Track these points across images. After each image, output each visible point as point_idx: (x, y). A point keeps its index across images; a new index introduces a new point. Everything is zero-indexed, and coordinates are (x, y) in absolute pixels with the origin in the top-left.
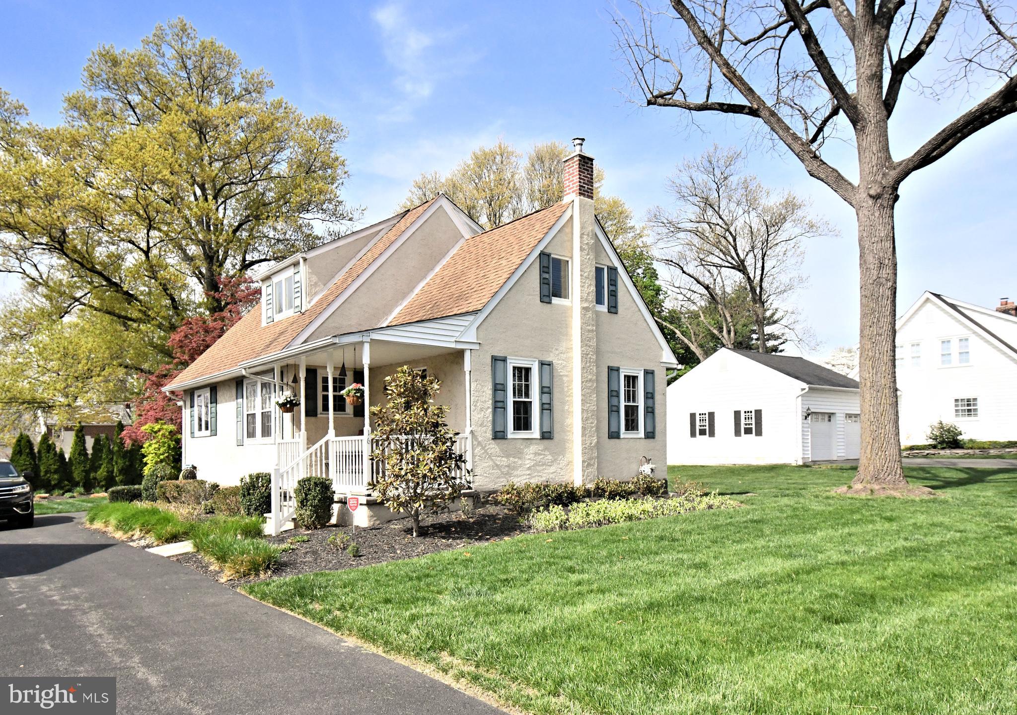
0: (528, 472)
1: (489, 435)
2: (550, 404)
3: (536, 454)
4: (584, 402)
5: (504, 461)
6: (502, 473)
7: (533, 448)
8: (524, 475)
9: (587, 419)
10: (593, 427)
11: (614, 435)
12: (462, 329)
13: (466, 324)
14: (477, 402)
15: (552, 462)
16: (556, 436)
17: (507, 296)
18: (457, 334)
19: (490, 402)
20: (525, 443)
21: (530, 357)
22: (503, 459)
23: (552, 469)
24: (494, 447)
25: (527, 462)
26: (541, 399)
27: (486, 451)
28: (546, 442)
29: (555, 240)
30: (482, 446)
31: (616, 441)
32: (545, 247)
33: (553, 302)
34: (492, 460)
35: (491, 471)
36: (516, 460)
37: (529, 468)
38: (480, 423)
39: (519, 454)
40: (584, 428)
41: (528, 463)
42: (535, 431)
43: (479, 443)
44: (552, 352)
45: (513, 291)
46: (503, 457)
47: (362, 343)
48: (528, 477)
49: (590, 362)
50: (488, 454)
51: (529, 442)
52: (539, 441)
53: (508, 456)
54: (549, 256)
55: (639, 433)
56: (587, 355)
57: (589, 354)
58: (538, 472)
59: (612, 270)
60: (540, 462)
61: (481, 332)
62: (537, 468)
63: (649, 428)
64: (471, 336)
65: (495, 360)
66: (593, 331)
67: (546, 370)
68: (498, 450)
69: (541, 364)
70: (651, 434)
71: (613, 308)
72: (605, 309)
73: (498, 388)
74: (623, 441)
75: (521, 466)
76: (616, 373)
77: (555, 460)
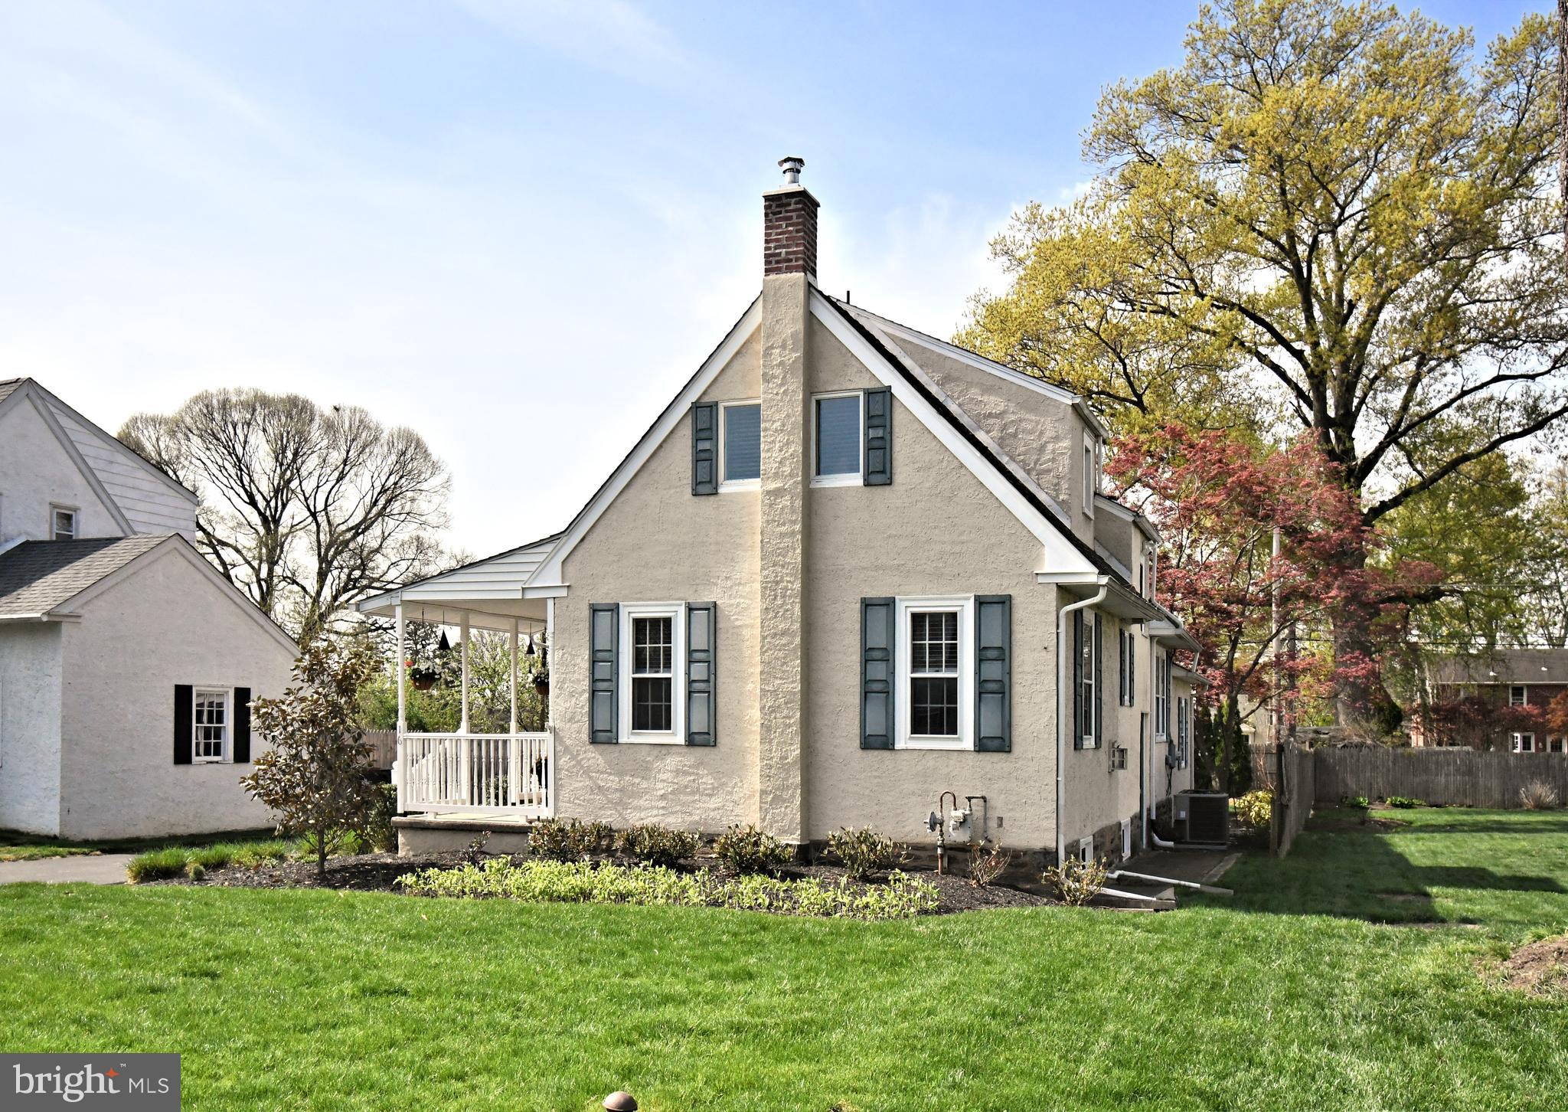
0: (663, 804)
1: (585, 736)
2: (708, 681)
3: (677, 772)
4: (766, 675)
5: (612, 782)
6: (610, 801)
7: (672, 761)
8: (652, 809)
9: (774, 710)
10: (790, 726)
12: (533, 568)
13: (541, 558)
14: (564, 682)
15: (713, 789)
16: (722, 739)
17: (622, 499)
18: (525, 577)
19: (587, 682)
20: (656, 751)
21: (669, 598)
22: (612, 778)
23: (716, 802)
24: (595, 757)
25: (660, 785)
26: (688, 673)
27: (579, 763)
28: (699, 752)
29: (730, 372)
30: (571, 753)
31: (886, 754)
32: (705, 393)
33: (721, 490)
34: (590, 778)
35: (587, 797)
36: (637, 781)
37: (663, 797)
38: (568, 716)
39: (645, 771)
40: (766, 728)
41: (661, 789)
42: (677, 735)
43: (567, 749)
44: (716, 584)
45: (632, 491)
46: (610, 774)
47: (392, 607)
48: (661, 812)
49: (784, 596)
50: (582, 767)
51: (664, 751)
52: (685, 750)
53: (621, 774)
54: (713, 407)
55: (959, 739)
56: (777, 583)
57: (782, 581)
58: (683, 805)
59: (879, 397)
60: (686, 787)
61: (571, 568)
62: (682, 797)
63: (991, 729)
64: (552, 576)
65: (595, 610)
66: (793, 533)
67: (700, 617)
68: (601, 761)
69: (690, 609)
70: (997, 743)
71: (880, 474)
72: (856, 480)
73: (601, 658)
74: (906, 755)
75: (646, 791)
76: (884, 610)
77: (723, 786)
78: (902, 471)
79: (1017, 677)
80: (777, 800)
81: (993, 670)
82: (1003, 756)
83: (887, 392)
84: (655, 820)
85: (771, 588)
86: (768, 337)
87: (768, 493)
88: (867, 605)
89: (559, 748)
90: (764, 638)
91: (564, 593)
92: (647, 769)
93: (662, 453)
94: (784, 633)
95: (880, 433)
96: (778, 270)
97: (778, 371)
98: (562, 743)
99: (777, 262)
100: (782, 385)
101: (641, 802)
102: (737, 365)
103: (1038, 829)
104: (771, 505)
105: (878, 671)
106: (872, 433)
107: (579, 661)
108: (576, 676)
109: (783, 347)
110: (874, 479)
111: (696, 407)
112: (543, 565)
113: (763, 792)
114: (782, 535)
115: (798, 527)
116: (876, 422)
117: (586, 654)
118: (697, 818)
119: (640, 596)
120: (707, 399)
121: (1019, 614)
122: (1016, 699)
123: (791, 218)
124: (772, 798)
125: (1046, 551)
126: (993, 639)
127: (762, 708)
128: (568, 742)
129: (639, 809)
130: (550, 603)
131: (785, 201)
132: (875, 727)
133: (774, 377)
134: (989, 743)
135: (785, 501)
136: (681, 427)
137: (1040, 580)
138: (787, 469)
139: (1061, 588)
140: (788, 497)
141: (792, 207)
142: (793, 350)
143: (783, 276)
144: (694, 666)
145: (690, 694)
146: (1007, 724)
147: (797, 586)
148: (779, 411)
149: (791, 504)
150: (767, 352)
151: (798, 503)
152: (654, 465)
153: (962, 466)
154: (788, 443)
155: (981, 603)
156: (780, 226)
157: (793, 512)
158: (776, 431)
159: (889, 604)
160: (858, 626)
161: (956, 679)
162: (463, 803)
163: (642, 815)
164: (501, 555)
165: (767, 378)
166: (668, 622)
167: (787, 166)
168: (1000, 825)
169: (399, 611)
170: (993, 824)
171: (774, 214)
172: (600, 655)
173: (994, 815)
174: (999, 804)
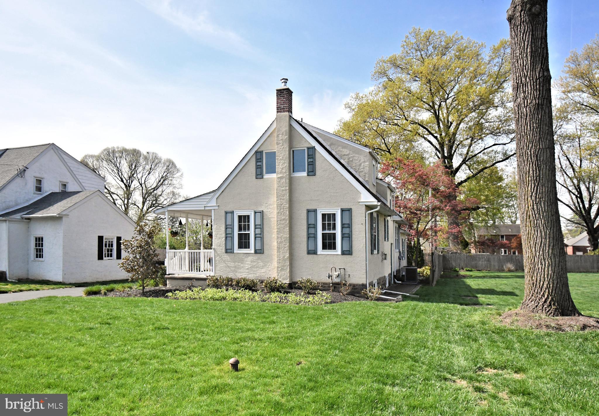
0: (248, 271)
1: (224, 251)
2: (261, 234)
3: (252, 262)
4: (278, 232)
5: (232, 264)
6: (231, 270)
7: (250, 258)
8: (244, 272)
9: (281, 242)
10: (286, 247)
11: (312, 252)
12: (207, 200)
13: (210, 197)
14: (217, 234)
15: (263, 266)
16: (265, 251)
17: (234, 180)
18: (205, 203)
19: (224, 234)
20: (245, 255)
21: (249, 209)
23: (263, 270)
24: (227, 257)
25: (246, 265)
26: (255, 232)
27: (222, 259)
28: (259, 255)
29: (266, 142)
30: (219, 256)
31: (315, 256)
32: (259, 148)
33: (264, 177)
34: (225, 263)
35: (225, 269)
36: (240, 264)
37: (248, 269)
38: (218, 245)
39: (242, 261)
40: (279, 248)
41: (247, 266)
42: (252, 249)
43: (218, 254)
44: (263, 205)
45: (237, 178)
46: (231, 262)
47: (165, 212)
48: (247, 273)
49: (283, 209)
51: (248, 255)
52: (254, 255)
53: (234, 262)
54: (261, 152)
55: (336, 251)
56: (281, 205)
57: (283, 204)
58: (254, 271)
59: (311, 149)
60: (255, 266)
61: (219, 200)
62: (253, 269)
63: (346, 248)
64: (213, 203)
65: (226, 213)
66: (286, 190)
67: (258, 215)
68: (229, 258)
69: (255, 213)
70: (348, 252)
71: (312, 172)
72: (305, 174)
73: (228, 227)
74: (320, 256)
75: (243, 267)
76: (313, 213)
77: (265, 265)
78: (318, 171)
79: (353, 232)
80: (282, 269)
81: (346, 231)
82: (350, 256)
83: (314, 148)
84: (245, 276)
85: (279, 206)
86: (278, 132)
87: (278, 178)
88: (308, 211)
89: (216, 254)
90: (277, 221)
91: (217, 208)
93: (246, 166)
94: (284, 220)
95: (311, 160)
96: (280, 112)
97: (281, 142)
98: (217, 253)
99: (280, 109)
100: (282, 146)
101: (241, 271)
102: (269, 139)
103: (360, 278)
104: (279, 181)
105: (312, 231)
106: (310, 160)
107: (222, 228)
108: (221, 233)
109: (283, 134)
110: (310, 174)
111: (256, 152)
112: (210, 200)
113: (278, 267)
114: (283, 190)
115: (287, 188)
116: (310, 157)
117: (224, 226)
118: (258, 275)
119: (240, 209)
120: (260, 150)
121: (354, 213)
122: (353, 239)
123: (284, 96)
124: (281, 269)
125: (362, 195)
126: (346, 221)
127: (277, 242)
128: (219, 253)
129: (241, 273)
130: (213, 211)
131: (282, 91)
132: (311, 248)
133: (280, 143)
134: (346, 252)
135: (284, 180)
136: (252, 158)
137: (360, 204)
138: (284, 171)
139: (366, 206)
140: (284, 179)
141: (285, 93)
142: (286, 135)
143: (282, 113)
144: (256, 229)
145: (255, 238)
146: (351, 247)
147: (288, 205)
148: (281, 153)
149: (285, 181)
150: (278, 136)
151: (288, 181)
152: (244, 170)
153: (336, 170)
154: (284, 163)
155: (343, 210)
156: (281, 99)
157: (286, 184)
158: (280, 159)
159: (315, 211)
160: (306, 217)
161: (335, 233)
162: (187, 271)
163: (241, 274)
164: (198, 197)
165: (278, 144)
166: (248, 216)
167: (283, 81)
168: (349, 277)
169: (167, 213)
170: (347, 276)
171: (279, 95)
172: (228, 226)
173: (347, 274)
174: (349, 271)
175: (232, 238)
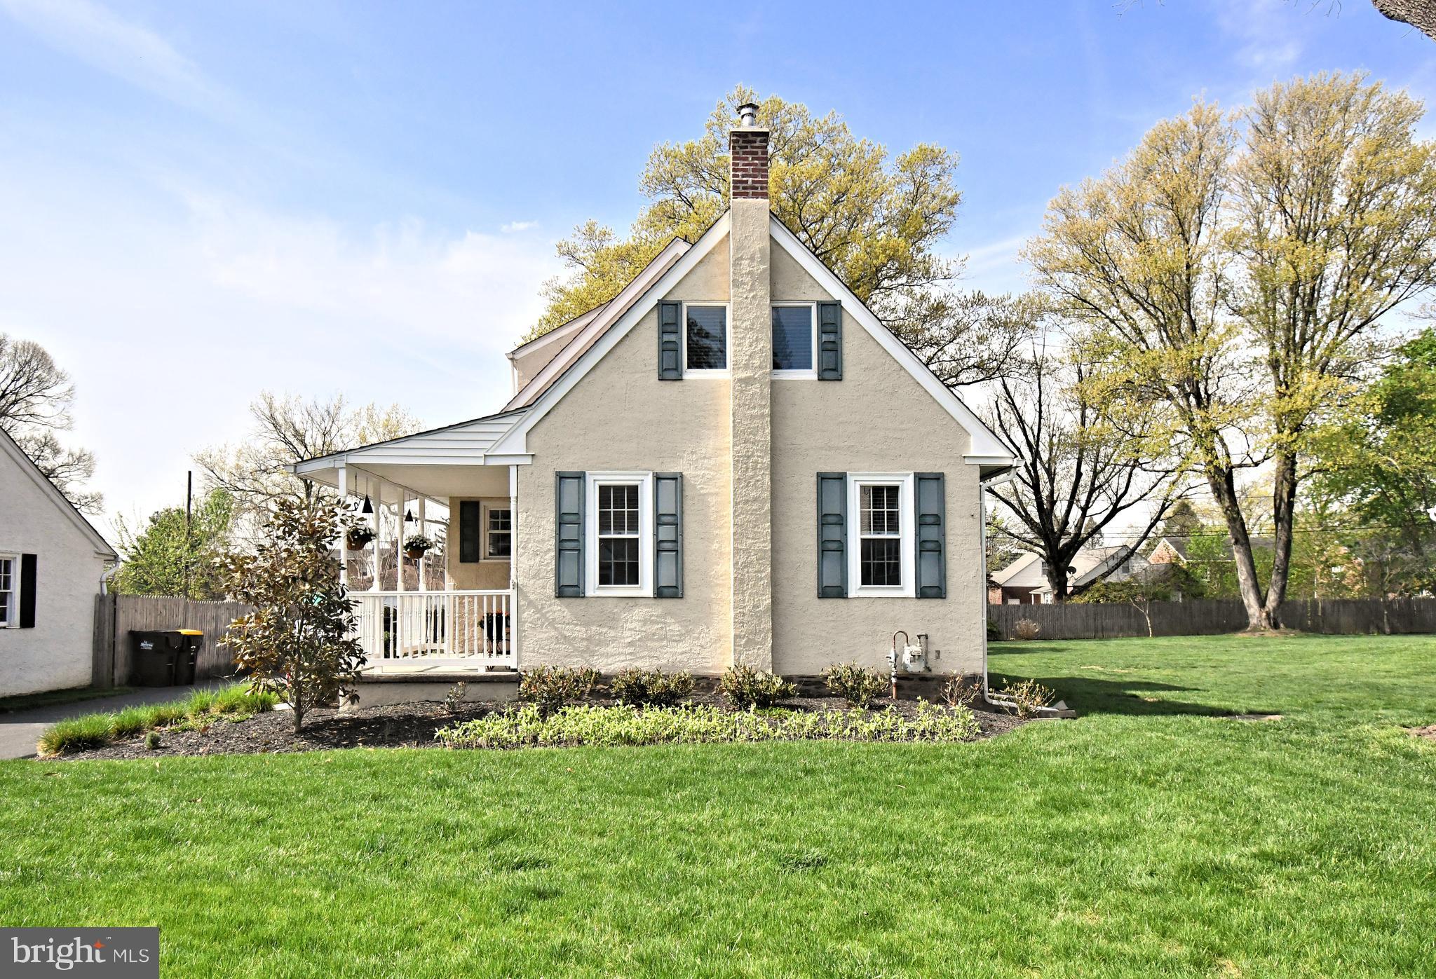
0: (631, 650)
1: (550, 590)
2: (675, 541)
3: (644, 622)
4: (739, 536)
5: (580, 632)
6: (576, 649)
7: (639, 612)
8: (619, 654)
9: (746, 565)
10: (761, 579)
11: (833, 591)
12: (497, 437)
13: (505, 429)
14: (528, 541)
15: (681, 635)
16: (689, 592)
17: (586, 380)
18: (488, 445)
19: (553, 541)
20: (623, 604)
21: (636, 468)
22: (578, 628)
23: (681, 647)
24: (560, 609)
25: (629, 633)
26: (656, 534)
27: (543, 615)
28: (668, 603)
29: (693, 277)
30: (535, 607)
31: (841, 602)
32: (670, 292)
33: (685, 377)
35: (552, 646)
36: (604, 630)
37: (630, 644)
38: (532, 572)
39: (612, 621)
40: (739, 581)
41: (628, 636)
42: (646, 586)
43: (531, 603)
44: (682, 457)
45: (598, 372)
46: (577, 625)
48: (629, 657)
49: (754, 469)
50: (547, 619)
51: (631, 603)
52: (653, 602)
53: (587, 624)
54: (677, 305)
55: (902, 589)
56: (749, 457)
57: (753, 455)
58: (651, 650)
59: (831, 309)
60: (654, 634)
61: (535, 439)
62: (649, 643)
63: (929, 580)
64: (516, 445)
65: (561, 477)
66: (763, 416)
67: (668, 487)
68: (567, 613)
69: (658, 478)
70: (935, 590)
71: (832, 371)
72: (811, 375)
73: (568, 520)
74: (856, 602)
75: (614, 640)
76: (837, 483)
77: (689, 632)
78: (851, 370)
79: (950, 538)
81: (931, 533)
82: (939, 601)
83: (837, 304)
84: (624, 664)
85: (741, 461)
86: (738, 249)
87: (740, 380)
88: (822, 478)
89: (521, 603)
90: (736, 504)
91: (528, 461)
92: (613, 619)
93: (627, 342)
94: (755, 500)
95: (832, 338)
96: (745, 195)
97: (747, 279)
98: (526, 597)
99: (744, 188)
100: (750, 291)
101: (609, 649)
102: (700, 271)
103: (968, 659)
104: (742, 392)
105: (833, 533)
106: (825, 338)
107: (544, 522)
108: (541, 536)
109: (752, 258)
110: (828, 375)
111: (662, 304)
112: (507, 435)
113: (736, 637)
114: (753, 417)
115: (767, 411)
116: (829, 328)
117: (551, 517)
118: (664, 661)
119: (607, 466)
120: (671, 298)
121: (950, 487)
122: (949, 556)
123: (756, 153)
124: (745, 641)
125: (972, 439)
126: (931, 508)
127: (736, 564)
128: (532, 597)
129: (607, 655)
130: (513, 471)
131: (751, 138)
132: (831, 580)
133: (743, 283)
134: (929, 592)
135: (755, 388)
136: (647, 320)
137: (967, 461)
138: (757, 362)
139: (982, 468)
140: (758, 385)
141: (758, 144)
142: (761, 262)
143: (750, 200)
144: (661, 528)
145: (658, 552)
146: (943, 576)
147: (767, 460)
148: (748, 312)
149: (759, 391)
150: (737, 262)
151: (767, 391)
152: (619, 351)
153: (902, 368)
154: (757, 340)
155: (920, 479)
156: (746, 159)
157: (762, 397)
158: (746, 328)
159: (841, 478)
160: (814, 496)
161: (898, 541)
163: (610, 661)
164: (461, 424)
165: (737, 284)
166: (634, 490)
167: (745, 111)
168: (938, 657)
169: (342, 474)
170: (932, 656)
171: (741, 148)
172: (567, 518)
173: (933, 649)
174: (937, 642)
175: (580, 552)
